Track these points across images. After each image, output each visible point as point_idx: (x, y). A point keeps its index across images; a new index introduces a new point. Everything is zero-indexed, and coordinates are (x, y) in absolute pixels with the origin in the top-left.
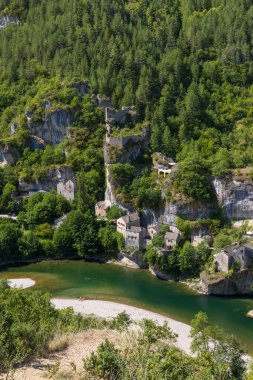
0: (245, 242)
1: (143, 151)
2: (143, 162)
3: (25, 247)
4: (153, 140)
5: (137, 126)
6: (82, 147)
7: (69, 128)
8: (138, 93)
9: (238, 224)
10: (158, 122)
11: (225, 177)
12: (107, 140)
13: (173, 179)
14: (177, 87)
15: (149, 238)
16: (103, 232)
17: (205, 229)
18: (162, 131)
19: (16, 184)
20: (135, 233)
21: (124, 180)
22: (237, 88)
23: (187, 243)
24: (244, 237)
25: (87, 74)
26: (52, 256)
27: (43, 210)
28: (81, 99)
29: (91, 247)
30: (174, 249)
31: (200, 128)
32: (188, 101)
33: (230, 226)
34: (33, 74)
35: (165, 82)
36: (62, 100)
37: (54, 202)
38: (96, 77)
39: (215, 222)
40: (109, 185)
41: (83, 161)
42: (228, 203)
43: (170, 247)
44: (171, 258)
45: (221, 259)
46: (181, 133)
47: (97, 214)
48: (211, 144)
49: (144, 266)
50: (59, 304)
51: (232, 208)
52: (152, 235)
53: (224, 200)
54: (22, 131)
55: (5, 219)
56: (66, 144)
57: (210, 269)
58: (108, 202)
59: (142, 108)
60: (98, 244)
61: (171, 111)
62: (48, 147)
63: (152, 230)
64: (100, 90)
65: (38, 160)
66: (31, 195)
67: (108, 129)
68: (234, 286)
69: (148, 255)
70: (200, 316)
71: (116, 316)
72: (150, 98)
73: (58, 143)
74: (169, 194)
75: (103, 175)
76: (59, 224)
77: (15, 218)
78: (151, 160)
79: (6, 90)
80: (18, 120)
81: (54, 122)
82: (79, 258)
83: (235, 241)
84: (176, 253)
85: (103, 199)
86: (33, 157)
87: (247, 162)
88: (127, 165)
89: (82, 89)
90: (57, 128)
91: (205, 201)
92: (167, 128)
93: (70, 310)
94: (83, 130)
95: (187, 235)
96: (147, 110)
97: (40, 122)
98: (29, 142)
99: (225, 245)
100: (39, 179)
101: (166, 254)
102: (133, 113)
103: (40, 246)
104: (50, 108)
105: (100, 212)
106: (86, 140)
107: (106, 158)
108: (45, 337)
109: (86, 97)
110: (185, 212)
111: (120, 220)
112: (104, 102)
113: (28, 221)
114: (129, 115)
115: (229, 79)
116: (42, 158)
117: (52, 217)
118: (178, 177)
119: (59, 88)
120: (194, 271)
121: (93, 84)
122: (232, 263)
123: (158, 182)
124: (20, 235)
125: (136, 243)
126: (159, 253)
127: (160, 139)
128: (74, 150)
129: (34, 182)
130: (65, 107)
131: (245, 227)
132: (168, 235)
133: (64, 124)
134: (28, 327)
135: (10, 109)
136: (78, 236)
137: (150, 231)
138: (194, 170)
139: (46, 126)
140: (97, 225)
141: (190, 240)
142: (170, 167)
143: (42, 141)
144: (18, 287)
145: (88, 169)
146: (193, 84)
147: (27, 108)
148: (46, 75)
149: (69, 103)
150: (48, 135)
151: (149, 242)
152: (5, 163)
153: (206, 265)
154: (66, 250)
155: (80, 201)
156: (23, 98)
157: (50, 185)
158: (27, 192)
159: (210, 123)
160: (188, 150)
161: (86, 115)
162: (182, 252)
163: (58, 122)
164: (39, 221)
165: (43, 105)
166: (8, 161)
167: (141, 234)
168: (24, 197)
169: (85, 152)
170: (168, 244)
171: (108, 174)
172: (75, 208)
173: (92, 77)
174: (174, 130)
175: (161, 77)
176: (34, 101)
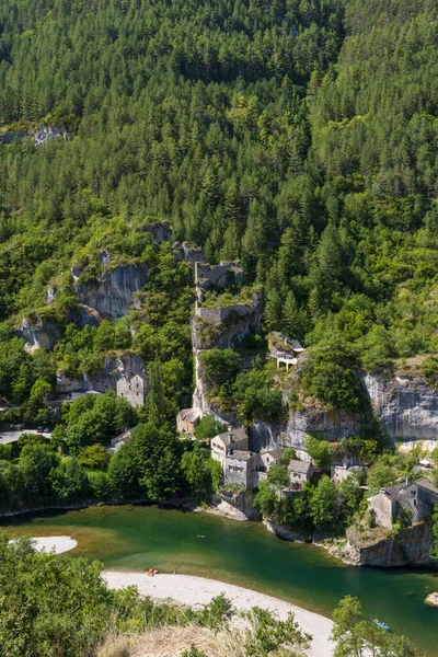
0: (418, 477)
1: (253, 330)
2: (253, 347)
3: (62, 481)
4: (269, 312)
5: (244, 291)
6: (157, 323)
7: (138, 292)
8: (245, 241)
9: (405, 448)
10: (276, 284)
11: (384, 372)
12: (198, 312)
13: (300, 373)
14: (305, 232)
15: (263, 469)
16: (188, 460)
17: (353, 455)
18: (284, 299)
19: (53, 380)
20: (241, 462)
21: (222, 375)
22: (397, 234)
23: (325, 478)
24: (416, 469)
25: (168, 212)
26: (107, 500)
27: (94, 422)
28: (157, 249)
29: (169, 484)
30: (303, 487)
31: (342, 295)
32: (323, 251)
33: (393, 451)
34: (85, 211)
35: (287, 223)
36: (128, 250)
37: (111, 410)
38: (181, 216)
39: (369, 443)
40: (199, 383)
41: (158, 345)
42: (388, 412)
43: (297, 485)
44: (298, 503)
45: (380, 505)
46: (312, 302)
47: (180, 429)
48: (359, 318)
49: (255, 517)
50: (115, 580)
51: (396, 422)
52: (267, 465)
53: (382, 408)
54: (64, 298)
55: (32, 437)
56: (132, 319)
57: (363, 522)
58: (198, 410)
59: (251, 263)
60: (181, 479)
61: (296, 268)
62: (104, 323)
63: (267, 457)
64: (187, 236)
65: (88, 342)
66: (76, 398)
67: (199, 294)
68: (402, 550)
69: (262, 498)
70: (347, 602)
71: (208, 601)
72: (263, 247)
73: (120, 316)
74: (295, 398)
75: (189, 366)
76: (118, 446)
77: (48, 435)
78: (265, 344)
79: (43, 235)
80: (59, 280)
81: (115, 284)
82: (149, 503)
83: (401, 475)
84: (307, 495)
85: (190, 406)
86: (80, 337)
87: (417, 347)
88: (228, 352)
89: (160, 233)
90: (119, 293)
91: (352, 409)
92: (290, 293)
93: (133, 591)
94: (160, 296)
95: (324, 466)
96: (259, 267)
97: (93, 283)
98: (75, 314)
99: (385, 481)
100: (89, 373)
101: (291, 497)
102: (238, 270)
103: (86, 482)
104: (109, 263)
105: (184, 427)
106: (164, 312)
107: (196, 339)
108: (91, 640)
109: (165, 245)
110: (320, 427)
111: (217, 440)
112: (192, 254)
113: (68, 440)
114: (231, 275)
115: (385, 221)
116: (96, 339)
117: (108, 434)
118: (308, 371)
119: (125, 231)
120: (335, 525)
121: (176, 226)
122: (398, 512)
123: (276, 378)
124: (56, 463)
125: (241, 479)
126: (280, 495)
127: (279, 310)
128: (145, 327)
129: (80, 378)
130: (132, 260)
131: (416, 452)
132: (293, 465)
133: (131, 288)
134: (63, 622)
135: (47, 264)
136: (148, 466)
137: (264, 457)
138: (334, 359)
139: (102, 290)
140: (180, 448)
141: (329, 474)
142: (296, 355)
143: (95, 313)
144: (48, 551)
145: (166, 358)
146: (330, 227)
147: (74, 262)
148: (105, 213)
149: (139, 255)
150: (105, 304)
151: (263, 477)
152: (36, 346)
153: (356, 516)
154: (129, 490)
155: (154, 409)
156: (68, 247)
157: (107, 380)
158: (69, 394)
159: (357, 287)
160: (324, 328)
161: (165, 274)
162: (317, 493)
163: (121, 284)
164: (86, 440)
165: (99, 257)
166: (41, 344)
167: (250, 463)
168: (65, 402)
169: (163, 330)
170: (293, 480)
171: (197, 365)
172: (145, 420)
173: (176, 217)
174: (302, 297)
175: (280, 217)
176: (85, 251)
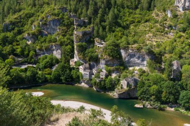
0: (134, 76)
1: (91, 37)
2: (91, 42)
3: (39, 78)
4: (95, 32)
5: (88, 27)
6: (64, 36)
7: (58, 27)
8: (88, 12)
9: (131, 69)
10: (97, 25)
11: (126, 49)
12: (75, 32)
13: (103, 49)
14: (105, 10)
15: (93, 74)
16: (73, 72)
17: (117, 70)
18: (99, 29)
19: (35, 51)
20: (88, 72)
21: (82, 49)
22: (131, 11)
23: (110, 76)
24: (134, 74)
25: (66, 4)
26: (51, 83)
27: (47, 63)
28: (63, 15)
29: (68, 78)
30: (104, 79)
31: (115, 28)
32: (110, 15)
33: (128, 69)
34: (42, 3)
35: (100, 7)
36: (55, 15)
37: (52, 59)
38: (70, 5)
39: (122, 68)
40: (76, 52)
41: (64, 42)
42: (127, 59)
43: (102, 78)
44: (102, 83)
45: (124, 83)
46: (107, 30)
47: (71, 64)
48: (120, 34)
49: (91, 86)
50: (54, 102)
51: (129, 62)
52: (94, 73)
53: (125, 58)
54: (37, 28)
55: (30, 67)
56: (57, 34)
57: (119, 87)
58: (75, 59)
59: (90, 19)
60: (71, 77)
61: (103, 20)
62: (49, 35)
63: (94, 71)
64: (72, 11)
65: (45, 41)
66: (42, 56)
67: (76, 27)
68: (129, 94)
69: (93, 82)
70: (115, 107)
71: (79, 107)
72: (94, 14)
73: (53, 33)
74: (102, 56)
75: (73, 47)
76: (54, 69)
77: (35, 66)
78: (94, 41)
79: (30, 10)
80: (36, 23)
81: (52, 25)
82: (63, 83)
83: (130, 76)
84: (105, 81)
85: (73, 58)
86: (42, 39)
87: (135, 42)
88: (84, 43)
89: (64, 10)
90: (53, 27)
91: (117, 59)
92: (101, 27)
93: (59, 105)
94: (64, 28)
95: (109, 73)
96: (92, 20)
97: (46, 24)
98: (41, 33)
99: (125, 77)
100: (45, 49)
101: (101, 81)
102: (86, 21)
103: (46, 78)
104: (50, 19)
105: (72, 63)
106: (66, 32)
107: (75, 40)
108: (49, 116)
109: (66, 14)
110: (109, 63)
111: (81, 67)
112: (74, 16)
113: (41, 67)
114: (84, 22)
115: (128, 7)
116: (47, 40)
117: (51, 65)
118: (105, 49)
119: (54, 9)
120: (112, 88)
121: (69, 8)
122: (128, 85)
123: (97, 50)
124: (37, 73)
125: (88, 77)
126: (98, 81)
127: (98, 32)
128: (61, 36)
129: (43, 51)
130: (56, 18)
131: (134, 70)
132: (101, 73)
133: (57, 26)
134: (42, 112)
135: (32, 19)
136: (62, 74)
137: (93, 71)
138: (113, 45)
139: (48, 26)
140: (71, 69)
141: (111, 75)
142: (102, 44)
143: (46, 33)
144: (36, 96)
145: (67, 45)
146: (112, 9)
147: (40, 18)
148: (48, 4)
149: (58, 16)
150: (49, 30)
151: (93, 76)
152: (30, 42)
153: (118, 86)
154: (57, 80)
155: (63, 58)
156: (38, 14)
157: (50, 51)
158: (40, 55)
159: (120, 26)
160: (110, 37)
161: (66, 22)
162: (107, 80)
163: (53, 24)
164: (45, 67)
165: (47, 17)
166: (32, 41)
167: (90, 73)
168: (39, 57)
169: (65, 38)
170: (101, 77)
171: (75, 47)
172: (61, 62)
173: (69, 5)
174: (104, 28)
175: (98, 5)
176: (43, 15)
